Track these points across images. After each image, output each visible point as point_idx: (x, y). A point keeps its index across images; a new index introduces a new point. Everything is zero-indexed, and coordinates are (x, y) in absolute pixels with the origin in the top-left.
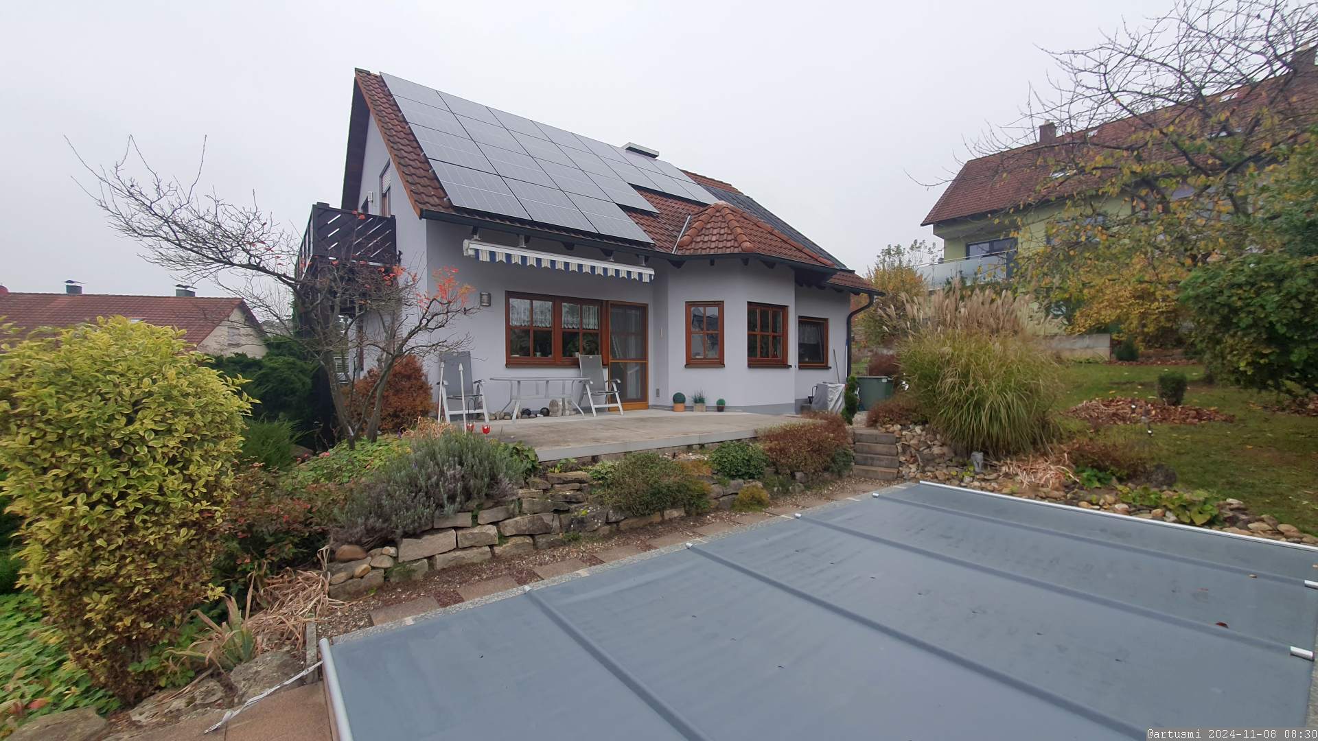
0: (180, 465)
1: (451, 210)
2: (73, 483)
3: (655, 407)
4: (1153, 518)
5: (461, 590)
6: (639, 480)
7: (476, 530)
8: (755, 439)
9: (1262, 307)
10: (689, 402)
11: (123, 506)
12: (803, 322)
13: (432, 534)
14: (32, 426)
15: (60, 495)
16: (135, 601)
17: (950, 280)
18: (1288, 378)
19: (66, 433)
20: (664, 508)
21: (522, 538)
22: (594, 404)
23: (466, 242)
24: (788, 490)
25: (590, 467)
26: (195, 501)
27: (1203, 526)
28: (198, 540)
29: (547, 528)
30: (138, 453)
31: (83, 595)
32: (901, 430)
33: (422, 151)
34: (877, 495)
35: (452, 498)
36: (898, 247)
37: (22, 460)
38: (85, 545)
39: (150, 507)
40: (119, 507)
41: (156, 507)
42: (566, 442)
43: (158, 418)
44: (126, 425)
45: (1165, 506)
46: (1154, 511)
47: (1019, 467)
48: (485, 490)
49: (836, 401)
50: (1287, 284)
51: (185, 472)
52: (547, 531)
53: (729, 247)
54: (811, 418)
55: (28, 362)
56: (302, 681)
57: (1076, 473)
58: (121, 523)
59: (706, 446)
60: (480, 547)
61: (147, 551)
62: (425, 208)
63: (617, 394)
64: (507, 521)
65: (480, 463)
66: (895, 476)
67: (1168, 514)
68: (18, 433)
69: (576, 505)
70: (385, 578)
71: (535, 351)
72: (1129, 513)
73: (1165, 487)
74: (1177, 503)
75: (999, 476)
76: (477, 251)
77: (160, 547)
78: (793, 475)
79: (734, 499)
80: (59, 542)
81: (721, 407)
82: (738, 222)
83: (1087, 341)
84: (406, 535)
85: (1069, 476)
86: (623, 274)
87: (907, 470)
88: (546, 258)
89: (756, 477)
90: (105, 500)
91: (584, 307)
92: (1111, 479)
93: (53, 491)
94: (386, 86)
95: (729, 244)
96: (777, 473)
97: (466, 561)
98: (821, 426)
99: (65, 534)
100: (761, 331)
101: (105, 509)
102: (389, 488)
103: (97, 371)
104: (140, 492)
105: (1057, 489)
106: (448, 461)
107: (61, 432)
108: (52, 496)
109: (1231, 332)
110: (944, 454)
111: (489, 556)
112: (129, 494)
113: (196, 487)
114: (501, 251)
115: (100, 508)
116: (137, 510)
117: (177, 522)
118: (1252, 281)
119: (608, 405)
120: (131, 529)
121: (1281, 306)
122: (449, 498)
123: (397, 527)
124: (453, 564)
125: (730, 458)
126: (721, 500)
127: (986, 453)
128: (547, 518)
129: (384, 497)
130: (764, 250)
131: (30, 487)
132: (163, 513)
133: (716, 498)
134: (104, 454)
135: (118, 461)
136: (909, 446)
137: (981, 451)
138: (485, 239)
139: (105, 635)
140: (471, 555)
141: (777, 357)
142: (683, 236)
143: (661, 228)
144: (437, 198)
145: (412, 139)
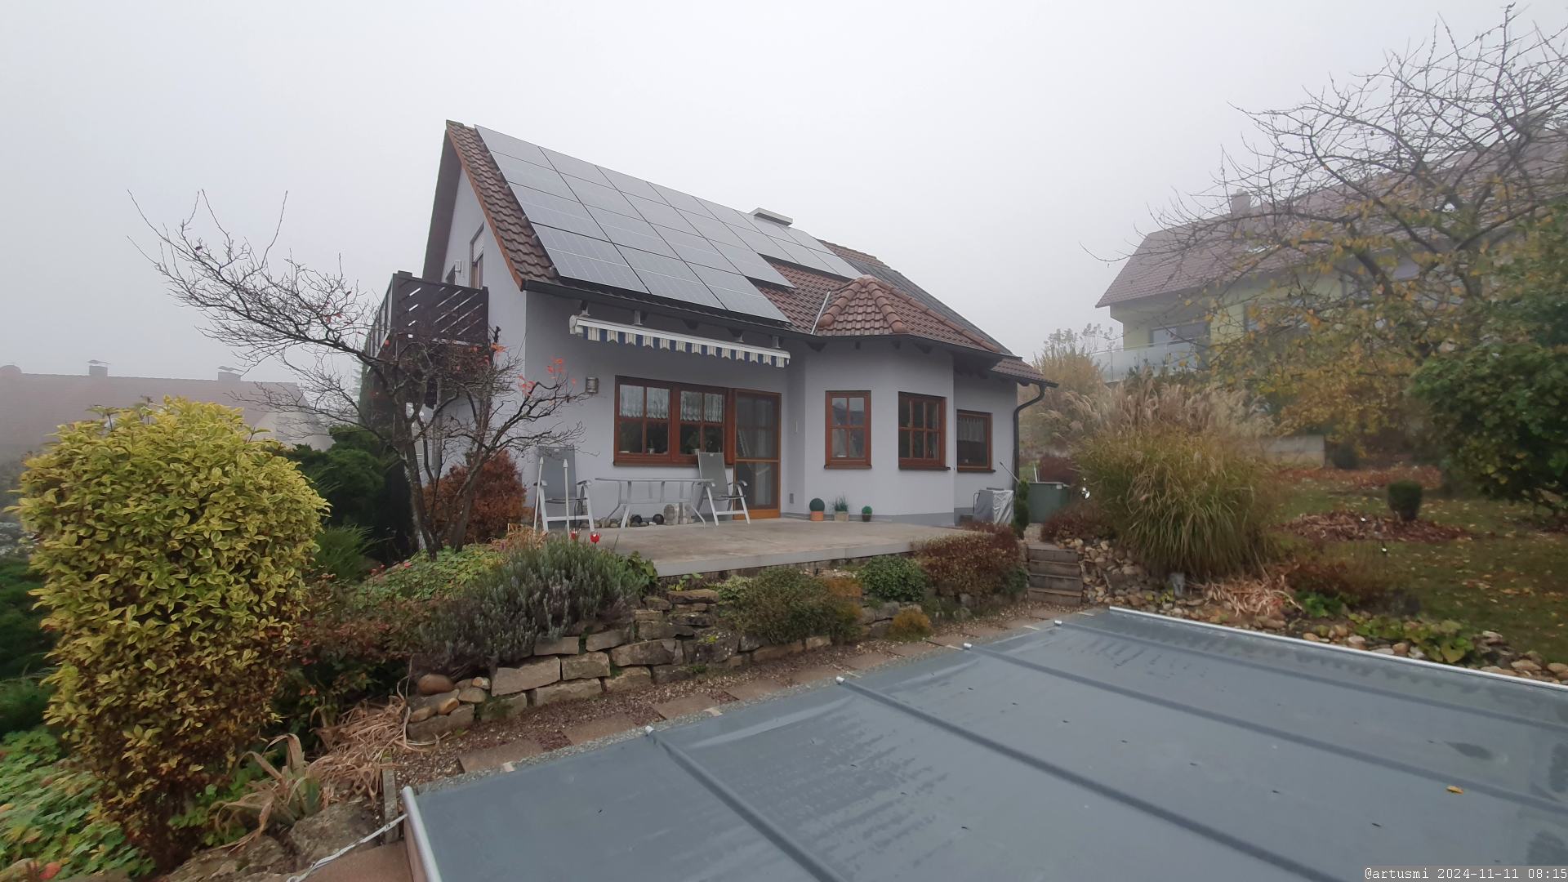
0: (247, 572)
1: (557, 281)
2: (122, 591)
3: (788, 515)
4: (1397, 653)
5: (567, 731)
6: (777, 600)
7: (585, 659)
8: (910, 554)
9: (1512, 404)
10: (829, 509)
11: (177, 620)
12: (962, 415)
13: (532, 663)
14: (80, 523)
15: (107, 607)
16: (185, 736)
17: (1134, 370)
18: (1545, 488)
19: (119, 532)
20: (807, 635)
21: (638, 669)
22: (717, 510)
23: (573, 318)
24: (951, 615)
25: (718, 584)
26: (261, 616)
27: (1456, 664)
28: (260, 665)
29: (668, 658)
30: (201, 556)
31: (124, 729)
32: (1084, 546)
33: (523, 214)
34: (1060, 622)
35: (557, 620)
36: (1069, 332)
37: (66, 563)
38: (130, 668)
39: (209, 622)
40: (173, 622)
41: (216, 621)
42: (688, 554)
43: (227, 516)
44: (191, 522)
45: (1409, 640)
46: (1396, 645)
47: (1228, 591)
48: (596, 609)
49: (1003, 509)
50: (1539, 377)
51: (253, 581)
52: (668, 660)
53: (876, 329)
54: (975, 530)
55: (80, 449)
56: (379, 841)
57: (1298, 600)
58: (175, 641)
59: (854, 561)
60: (589, 679)
61: (202, 676)
62: (527, 278)
63: (742, 499)
64: (620, 649)
65: (592, 576)
66: (1079, 599)
67: (1413, 649)
68: (63, 532)
69: (702, 630)
70: (475, 715)
71: (649, 446)
72: (1367, 647)
73: (1407, 617)
74: (1424, 636)
75: (1205, 601)
76: (585, 329)
77: (217, 671)
78: (957, 598)
79: (889, 626)
80: (100, 662)
81: (867, 516)
82: (887, 298)
83: (1299, 443)
84: (503, 663)
85: (1290, 603)
86: (753, 358)
87: (1094, 594)
88: (665, 337)
89: (914, 599)
90: (158, 613)
91: (706, 394)
92: (1339, 607)
93: (98, 601)
94: (482, 141)
95: (877, 325)
96: (938, 594)
97: (572, 696)
98: (988, 539)
99: (107, 654)
100: (915, 425)
101: (157, 623)
102: (483, 606)
103: (159, 459)
104: (198, 604)
105: (1276, 618)
106: (553, 574)
107: (113, 529)
108: (98, 606)
109: (1475, 433)
110: (1137, 575)
111: (599, 690)
112: (186, 607)
113: (265, 600)
114: (613, 329)
115: (152, 623)
116: (194, 625)
117: (239, 641)
118: (1497, 373)
119: (732, 512)
120: (186, 649)
121: (1533, 402)
122: (553, 618)
123: (492, 651)
124: (557, 699)
125: (883, 576)
126: (873, 626)
127: (1188, 576)
128: (669, 645)
129: (478, 616)
130: (920, 332)
131: (71, 596)
132: (222, 630)
133: (867, 624)
134: (160, 558)
135: (177, 566)
136: (1094, 564)
137: (1181, 571)
138: (594, 316)
139: (145, 779)
140: (578, 689)
141: (932, 456)
142: (823, 315)
143: (797, 305)
144: (542, 267)
145: (512, 200)
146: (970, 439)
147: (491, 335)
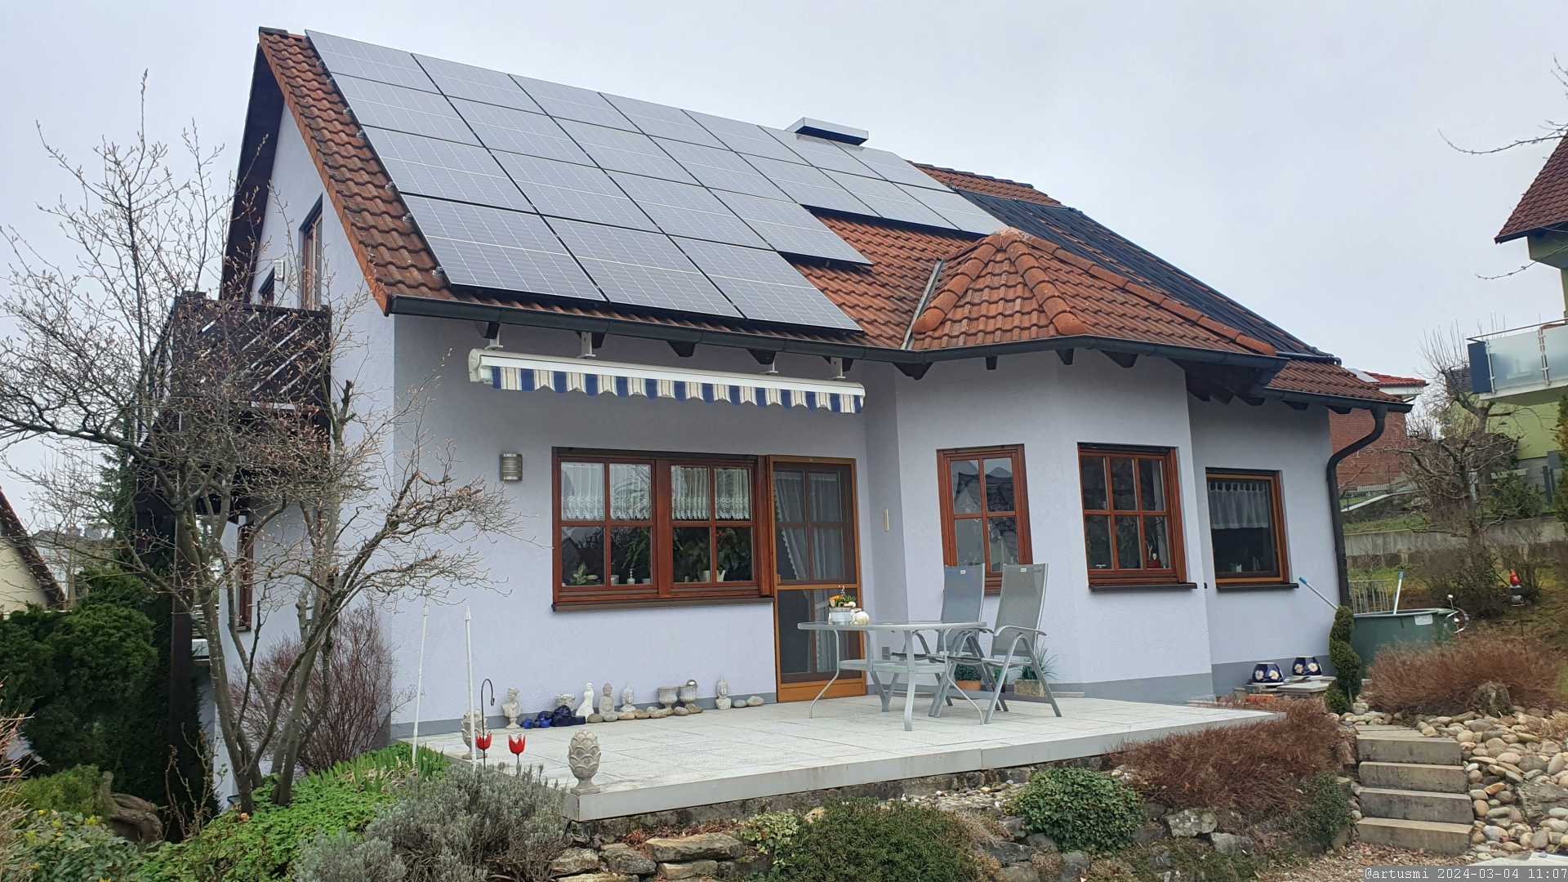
1: (445, 292)
12: (1218, 480)
23: (475, 354)
33: (389, 179)
53: (1026, 328)
62: (394, 292)
76: (496, 371)
82: (1045, 270)
86: (798, 400)
88: (637, 375)
91: (718, 471)
95: (1026, 321)
100: (1115, 506)
114: (544, 368)
130: (1105, 328)
138: (510, 348)
141: (1158, 563)
142: (925, 310)
143: (876, 296)
144: (420, 270)
145: (369, 155)
146: (1235, 525)
147: (336, 395)
